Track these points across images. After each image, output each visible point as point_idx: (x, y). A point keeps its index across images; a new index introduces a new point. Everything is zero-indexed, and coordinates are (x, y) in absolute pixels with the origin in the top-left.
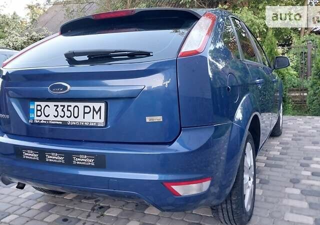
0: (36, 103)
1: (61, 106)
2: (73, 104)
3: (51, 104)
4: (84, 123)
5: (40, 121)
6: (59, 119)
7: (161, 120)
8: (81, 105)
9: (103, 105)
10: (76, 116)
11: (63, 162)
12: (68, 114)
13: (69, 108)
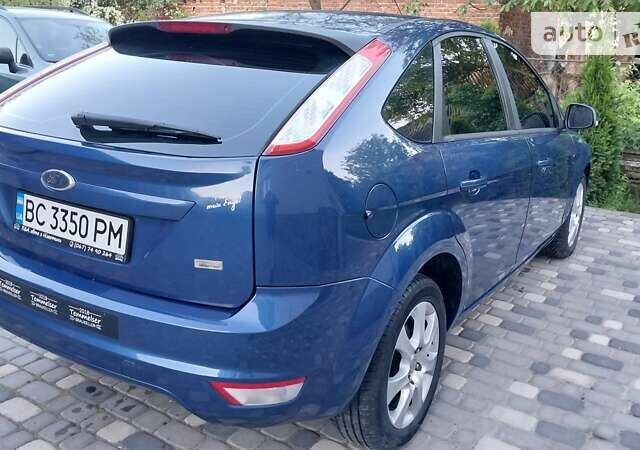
0: (27, 197)
1: (62, 210)
2: (81, 212)
3: (49, 204)
4: (95, 249)
5: (31, 229)
6: (57, 232)
7: (221, 268)
8: (92, 216)
9: (125, 223)
10: (83, 233)
11: (56, 312)
12: (71, 227)
13: (75, 217)
